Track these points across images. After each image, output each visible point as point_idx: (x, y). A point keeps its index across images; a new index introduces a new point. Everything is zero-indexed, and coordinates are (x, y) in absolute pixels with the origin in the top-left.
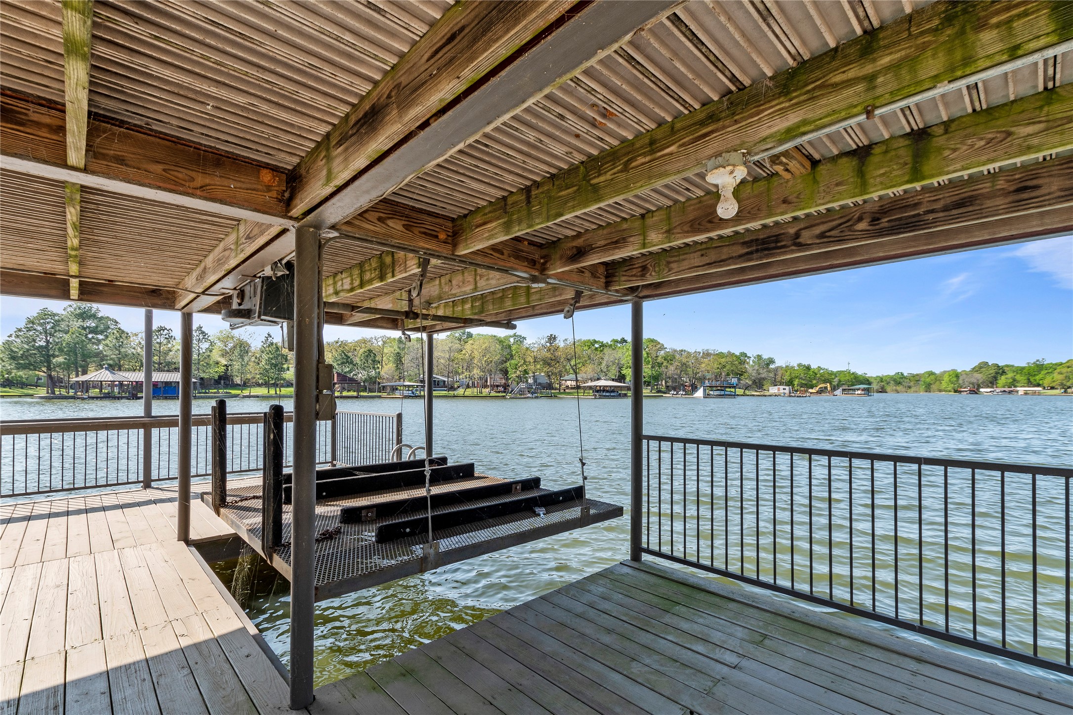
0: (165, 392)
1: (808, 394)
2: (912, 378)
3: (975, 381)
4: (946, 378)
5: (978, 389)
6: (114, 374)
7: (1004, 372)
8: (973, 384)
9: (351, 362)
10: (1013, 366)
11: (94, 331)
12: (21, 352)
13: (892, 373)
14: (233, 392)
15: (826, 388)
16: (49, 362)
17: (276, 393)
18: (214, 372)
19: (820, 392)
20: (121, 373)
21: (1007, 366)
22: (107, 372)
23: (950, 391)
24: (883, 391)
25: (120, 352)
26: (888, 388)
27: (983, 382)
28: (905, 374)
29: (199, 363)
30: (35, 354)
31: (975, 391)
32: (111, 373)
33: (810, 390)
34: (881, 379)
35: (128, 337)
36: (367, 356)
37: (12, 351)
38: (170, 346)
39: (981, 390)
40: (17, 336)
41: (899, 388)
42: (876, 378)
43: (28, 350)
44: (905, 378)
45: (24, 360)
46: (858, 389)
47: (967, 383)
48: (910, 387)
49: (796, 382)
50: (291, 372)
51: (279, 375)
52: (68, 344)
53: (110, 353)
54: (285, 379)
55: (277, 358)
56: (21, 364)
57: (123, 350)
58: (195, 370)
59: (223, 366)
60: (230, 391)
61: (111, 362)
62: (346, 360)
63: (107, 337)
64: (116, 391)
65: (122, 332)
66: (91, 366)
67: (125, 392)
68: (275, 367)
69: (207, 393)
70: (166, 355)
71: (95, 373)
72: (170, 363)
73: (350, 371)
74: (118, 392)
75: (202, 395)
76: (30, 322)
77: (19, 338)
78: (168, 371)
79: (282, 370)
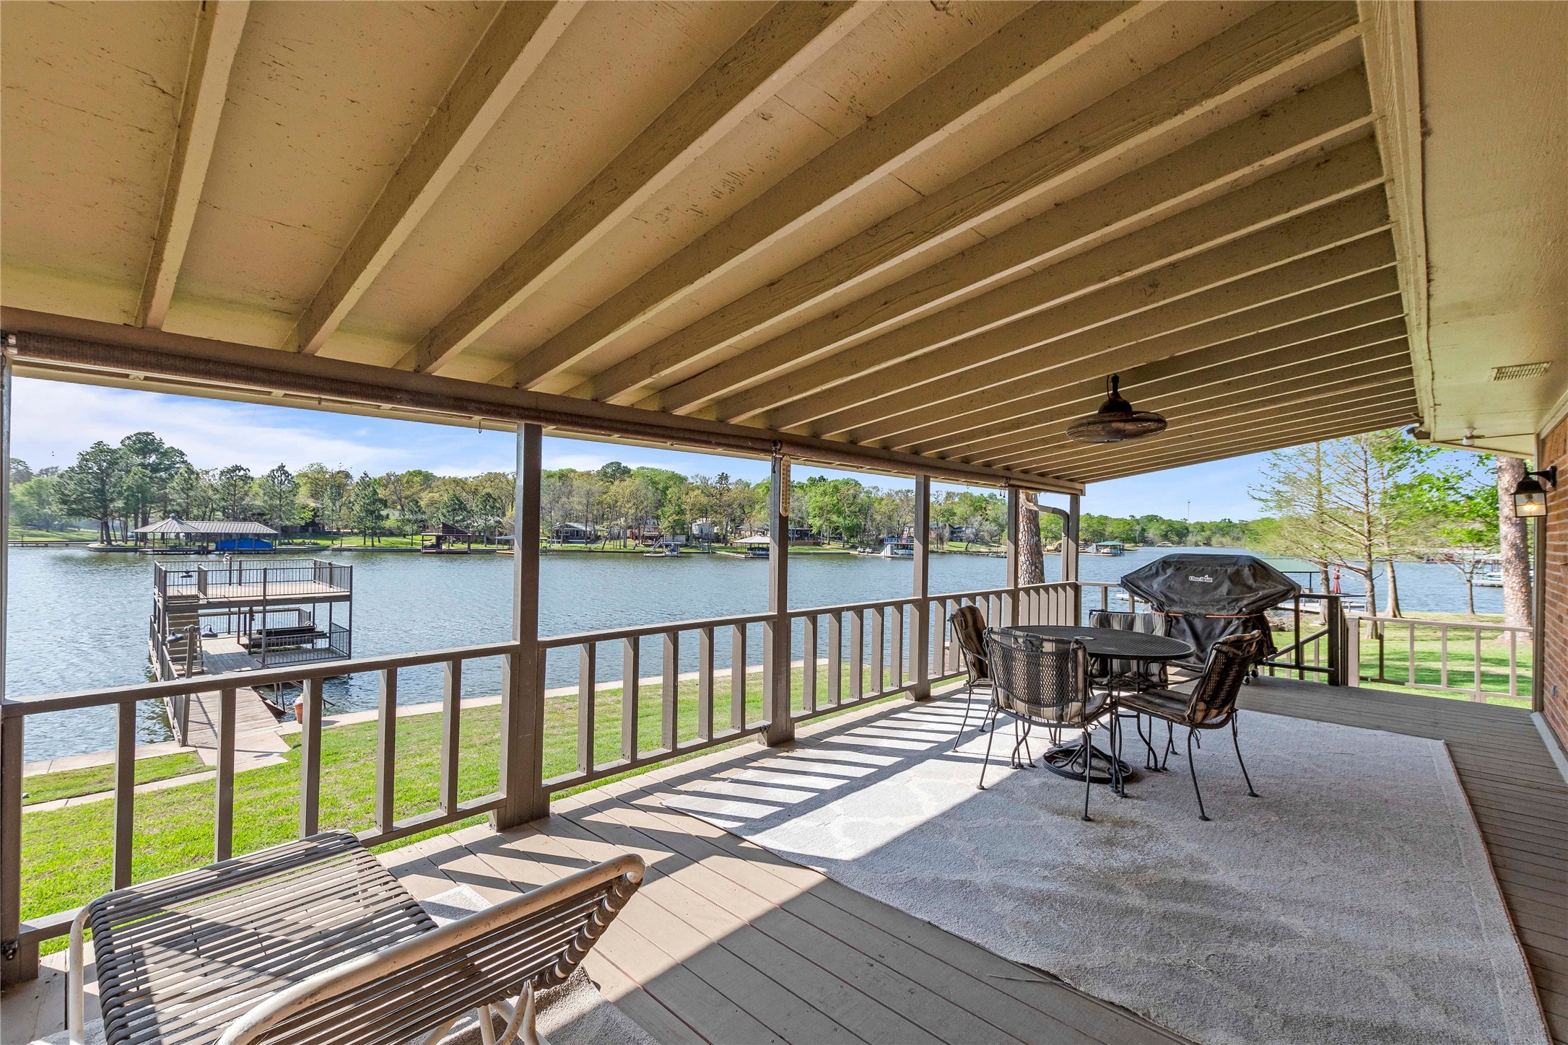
0: (241, 545)
6: (182, 524)
9: (465, 509)
11: (155, 468)
12: (74, 496)
14: (323, 542)
16: (106, 507)
17: (373, 545)
18: (298, 520)
20: (190, 523)
22: (174, 522)
25: (188, 495)
29: (280, 510)
30: (90, 498)
32: (179, 522)
35: (198, 478)
36: (485, 501)
37: (63, 494)
38: (246, 488)
40: (71, 478)
43: (82, 493)
45: (76, 504)
50: (393, 518)
51: (376, 523)
52: (129, 488)
53: (176, 496)
54: (384, 528)
55: (374, 503)
56: (73, 509)
57: (191, 493)
58: (277, 517)
59: (311, 511)
60: (319, 542)
61: (178, 508)
62: (458, 506)
63: (172, 476)
64: (184, 544)
65: (190, 471)
66: (155, 514)
67: (194, 544)
68: (371, 514)
69: (290, 544)
70: (242, 499)
71: (159, 524)
72: (246, 509)
73: (463, 520)
74: (187, 545)
75: (284, 547)
76: (84, 458)
77: (72, 480)
78: (245, 520)
79: (380, 517)
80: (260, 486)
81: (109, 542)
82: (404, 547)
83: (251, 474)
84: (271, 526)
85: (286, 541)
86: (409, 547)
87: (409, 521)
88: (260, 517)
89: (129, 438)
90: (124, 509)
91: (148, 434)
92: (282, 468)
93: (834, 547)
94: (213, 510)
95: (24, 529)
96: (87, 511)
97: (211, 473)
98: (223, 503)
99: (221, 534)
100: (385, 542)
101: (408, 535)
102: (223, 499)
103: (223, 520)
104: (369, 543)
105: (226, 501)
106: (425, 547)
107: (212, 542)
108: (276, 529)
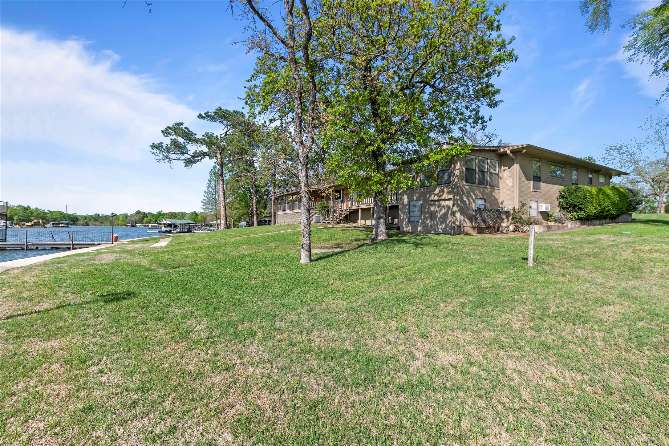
1: (25, 226)
2: (104, 217)
3: (134, 220)
4: (121, 218)
5: (135, 225)
7: (147, 216)
8: (133, 221)
10: (151, 213)
13: (93, 214)
15: (39, 222)
19: (34, 225)
21: (149, 213)
23: (123, 225)
24: (87, 224)
26: (90, 223)
27: (138, 221)
28: (100, 215)
31: (134, 225)
33: (27, 224)
34: (85, 217)
39: (137, 225)
41: (97, 223)
42: (82, 216)
44: (101, 217)
46: (62, 224)
47: (130, 221)
48: (103, 223)
49: (16, 218)
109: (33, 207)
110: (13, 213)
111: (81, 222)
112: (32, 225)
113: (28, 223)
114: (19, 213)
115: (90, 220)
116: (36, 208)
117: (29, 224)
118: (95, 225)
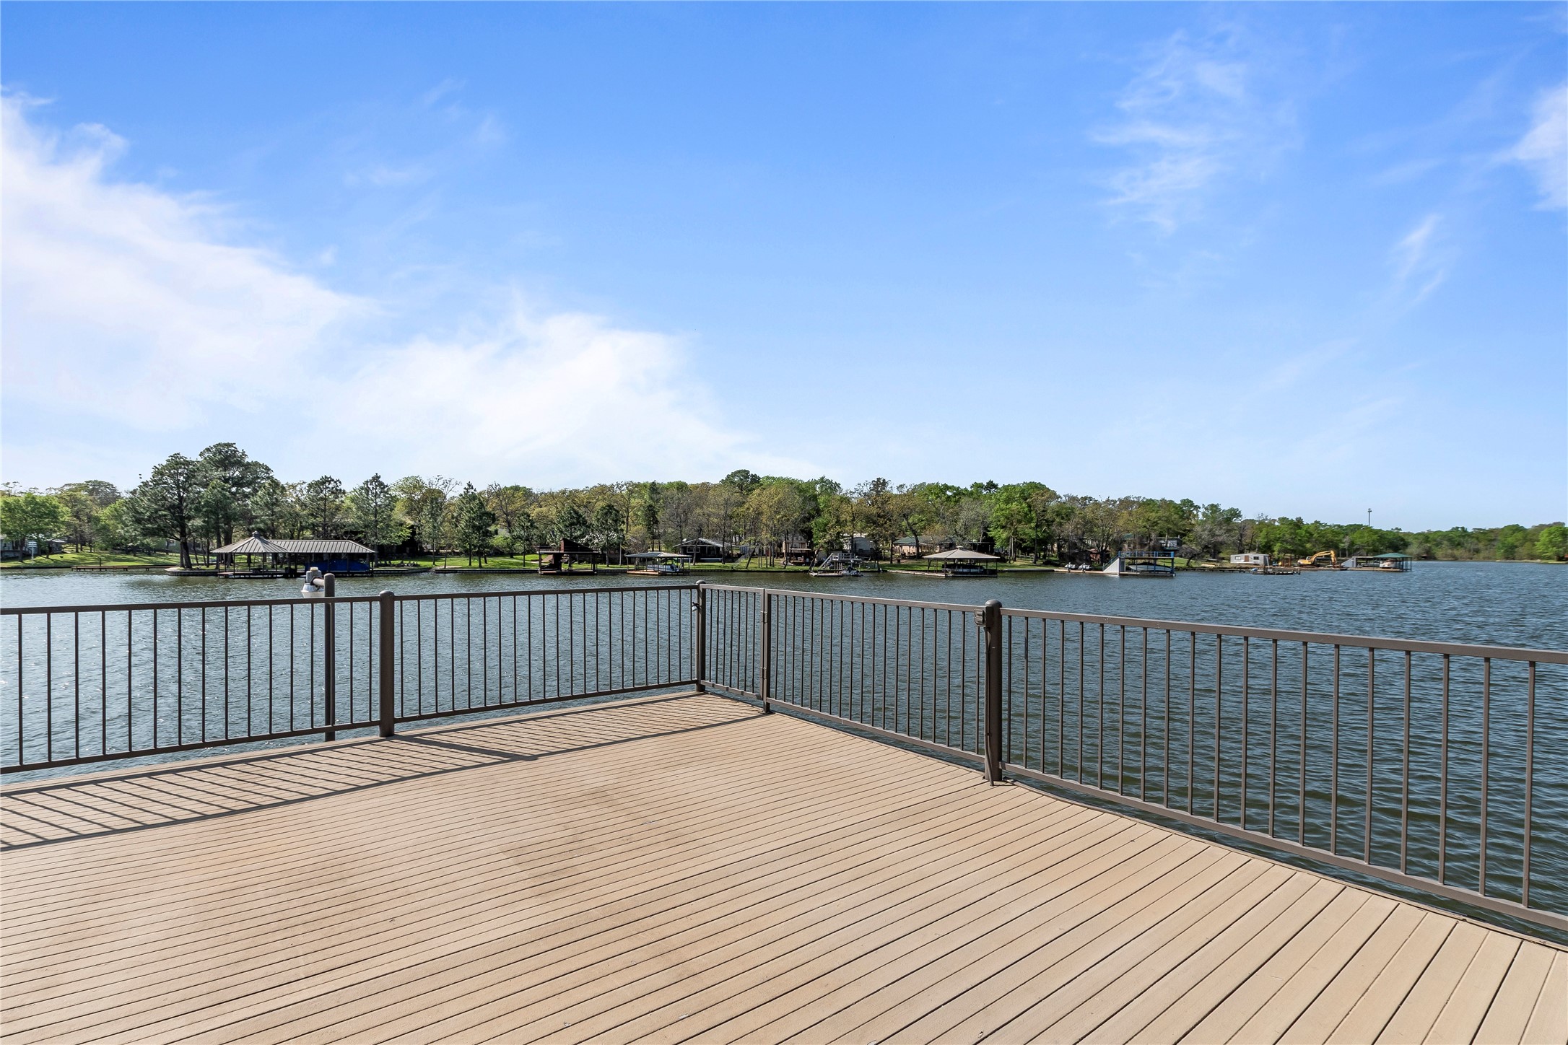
1: (1297, 569)
2: (1481, 536)
4: (1544, 537)
6: (266, 543)
9: (584, 523)
11: (238, 483)
12: (148, 514)
13: (1446, 528)
14: (423, 564)
15: (1328, 557)
16: (183, 526)
17: (480, 566)
18: (397, 537)
19: (1318, 565)
20: (276, 542)
22: (257, 540)
23: (1550, 558)
24: (1429, 556)
25: (273, 511)
26: (1439, 553)
28: (1470, 530)
29: (376, 527)
30: (165, 515)
32: (263, 542)
33: (1301, 562)
34: (1426, 537)
35: (283, 491)
36: (606, 514)
37: (137, 512)
38: (337, 502)
41: (1458, 552)
42: (1415, 535)
43: (156, 511)
44: (1470, 536)
45: (151, 524)
46: (1384, 560)
48: (1477, 551)
49: (1277, 548)
50: (501, 536)
51: (483, 540)
52: (207, 503)
53: (260, 512)
54: (492, 546)
55: (480, 517)
56: (148, 528)
57: (277, 509)
58: (372, 536)
59: (409, 528)
60: (419, 563)
61: (262, 526)
62: (577, 520)
63: (255, 491)
64: (270, 566)
65: (275, 484)
66: (237, 532)
67: (281, 567)
68: (478, 530)
69: (386, 565)
70: (333, 515)
71: (242, 542)
72: (338, 525)
73: (582, 536)
74: (273, 567)
75: (382, 569)
76: (159, 472)
77: (146, 495)
78: (336, 538)
79: (488, 534)
80: (353, 500)
81: (189, 565)
82: (516, 568)
83: (342, 487)
84: (366, 545)
85: (383, 562)
86: (522, 568)
87: (519, 537)
88: (352, 534)
89: (208, 450)
90: (202, 527)
91: (229, 445)
92: (376, 478)
93: (1020, 563)
94: (302, 528)
95: (111, 553)
96: (163, 530)
97: (298, 488)
98: (312, 520)
99: (310, 554)
100: (492, 562)
101: (518, 554)
102: (312, 515)
103: (313, 538)
104: (475, 564)
105: (315, 517)
106: (542, 568)
107: (301, 564)
108: (372, 547)
109: (1308, 520)
110: (1272, 537)
111: (1414, 549)
112: (1313, 564)
113: (1305, 558)
114: (1284, 535)
115: (1438, 544)
116: (1316, 522)
117: (1306, 562)
118: (1455, 559)
